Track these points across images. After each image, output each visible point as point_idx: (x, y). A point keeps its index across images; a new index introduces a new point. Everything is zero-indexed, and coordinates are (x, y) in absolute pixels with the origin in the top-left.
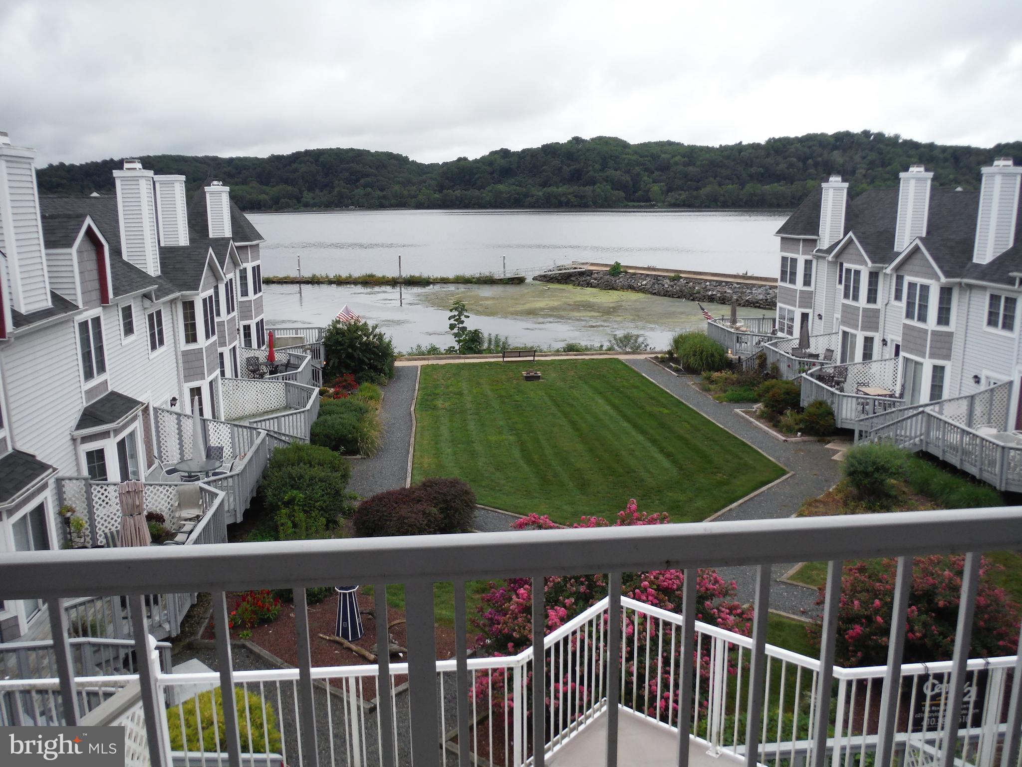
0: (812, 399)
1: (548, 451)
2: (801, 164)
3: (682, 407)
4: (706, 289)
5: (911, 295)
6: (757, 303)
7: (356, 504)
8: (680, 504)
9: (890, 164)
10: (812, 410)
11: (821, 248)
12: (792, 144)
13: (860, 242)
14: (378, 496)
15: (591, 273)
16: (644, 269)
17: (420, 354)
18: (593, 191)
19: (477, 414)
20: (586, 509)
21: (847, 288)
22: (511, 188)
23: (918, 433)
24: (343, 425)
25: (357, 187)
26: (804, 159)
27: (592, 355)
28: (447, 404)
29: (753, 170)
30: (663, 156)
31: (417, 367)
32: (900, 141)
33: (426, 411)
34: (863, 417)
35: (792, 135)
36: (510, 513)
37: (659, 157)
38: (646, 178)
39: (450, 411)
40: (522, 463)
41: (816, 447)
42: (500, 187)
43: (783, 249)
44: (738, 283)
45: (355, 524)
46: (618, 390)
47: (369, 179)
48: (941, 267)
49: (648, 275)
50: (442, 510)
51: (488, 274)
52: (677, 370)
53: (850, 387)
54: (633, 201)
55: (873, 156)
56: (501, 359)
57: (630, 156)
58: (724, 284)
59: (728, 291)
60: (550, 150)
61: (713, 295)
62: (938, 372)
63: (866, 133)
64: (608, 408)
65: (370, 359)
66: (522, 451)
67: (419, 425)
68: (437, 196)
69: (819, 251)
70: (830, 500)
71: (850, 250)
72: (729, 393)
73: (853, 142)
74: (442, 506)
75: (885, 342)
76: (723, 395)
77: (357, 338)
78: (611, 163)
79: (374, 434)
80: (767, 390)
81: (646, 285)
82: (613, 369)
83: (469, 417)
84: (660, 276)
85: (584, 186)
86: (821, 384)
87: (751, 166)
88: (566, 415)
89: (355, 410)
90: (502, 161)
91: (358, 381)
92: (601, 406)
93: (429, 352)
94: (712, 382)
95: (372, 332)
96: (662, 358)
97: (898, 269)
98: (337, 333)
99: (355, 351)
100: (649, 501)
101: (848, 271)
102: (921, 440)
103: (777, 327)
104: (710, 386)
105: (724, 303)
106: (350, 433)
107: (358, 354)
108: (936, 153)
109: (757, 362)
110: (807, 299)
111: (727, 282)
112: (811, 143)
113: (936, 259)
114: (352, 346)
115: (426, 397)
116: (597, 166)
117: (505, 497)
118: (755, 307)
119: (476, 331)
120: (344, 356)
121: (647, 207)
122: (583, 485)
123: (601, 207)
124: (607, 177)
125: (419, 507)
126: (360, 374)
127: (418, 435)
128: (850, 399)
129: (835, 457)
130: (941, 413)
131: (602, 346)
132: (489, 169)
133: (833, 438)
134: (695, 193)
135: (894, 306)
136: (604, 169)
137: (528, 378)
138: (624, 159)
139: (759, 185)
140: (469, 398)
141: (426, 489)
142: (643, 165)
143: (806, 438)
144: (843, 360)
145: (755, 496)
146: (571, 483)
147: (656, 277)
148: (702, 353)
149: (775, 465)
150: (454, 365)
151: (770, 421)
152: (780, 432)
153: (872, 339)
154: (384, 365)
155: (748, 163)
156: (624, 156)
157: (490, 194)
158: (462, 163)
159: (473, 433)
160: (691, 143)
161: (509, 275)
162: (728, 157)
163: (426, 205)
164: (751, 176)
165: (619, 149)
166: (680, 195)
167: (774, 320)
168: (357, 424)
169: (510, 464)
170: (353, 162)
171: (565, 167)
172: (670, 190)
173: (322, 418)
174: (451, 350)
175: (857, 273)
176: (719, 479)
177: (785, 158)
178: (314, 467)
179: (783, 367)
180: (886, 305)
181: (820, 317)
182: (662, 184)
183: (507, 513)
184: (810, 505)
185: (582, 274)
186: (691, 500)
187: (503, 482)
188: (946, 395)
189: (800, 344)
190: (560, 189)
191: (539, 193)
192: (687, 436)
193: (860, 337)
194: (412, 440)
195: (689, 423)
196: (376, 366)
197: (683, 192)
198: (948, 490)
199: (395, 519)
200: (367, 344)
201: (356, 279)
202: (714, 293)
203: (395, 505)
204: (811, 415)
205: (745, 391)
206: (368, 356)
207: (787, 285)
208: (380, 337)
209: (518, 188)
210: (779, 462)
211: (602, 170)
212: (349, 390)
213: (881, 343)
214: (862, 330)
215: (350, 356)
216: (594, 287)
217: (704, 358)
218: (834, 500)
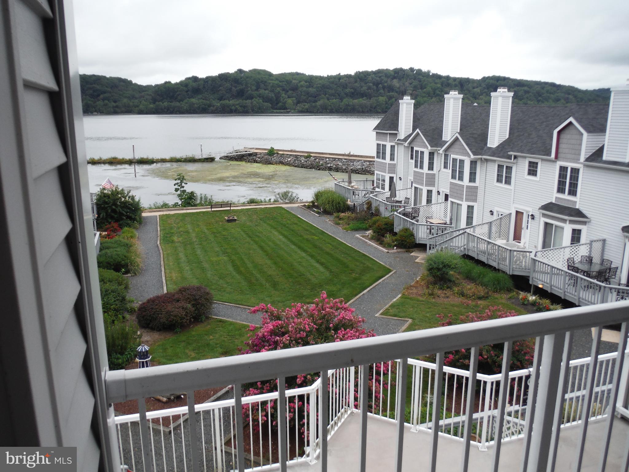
0: (401, 227)
1: (250, 265)
2: (375, 87)
3: (325, 234)
4: (326, 163)
5: (454, 165)
6: (357, 170)
7: (136, 305)
8: (334, 292)
9: (425, 88)
10: (402, 233)
11: (400, 138)
12: (370, 75)
13: (423, 135)
14: (150, 299)
15: (256, 154)
16: (289, 151)
17: (158, 208)
18: (252, 103)
19: (200, 244)
20: (279, 299)
21: (416, 162)
22: (200, 101)
23: (462, 245)
24: (118, 255)
25: (99, 100)
26: (377, 84)
27: (266, 205)
28: (180, 239)
29: (347, 90)
30: (294, 81)
31: (156, 216)
32: (431, 74)
33: (168, 244)
34: (431, 236)
35: (370, 70)
36: (233, 305)
37: (291, 82)
38: (283, 95)
39: (183, 243)
40: (234, 273)
41: (406, 255)
42: (193, 100)
43: (377, 139)
44: (345, 159)
45: (137, 318)
46: (285, 226)
47: (106, 95)
48: (470, 149)
49: (291, 155)
50: (193, 305)
51: (191, 156)
52: (318, 213)
53: (422, 219)
54: (276, 109)
55: (416, 83)
56: (210, 210)
57: (273, 82)
58: (337, 159)
59: (340, 164)
60: (224, 77)
61: (331, 166)
62: (470, 209)
63: (412, 69)
64: (281, 237)
65: (127, 213)
66: (234, 266)
67: (165, 253)
68: (152, 106)
69: (399, 140)
70: (418, 285)
71: (418, 140)
72: (351, 225)
73: (404, 75)
74: (193, 303)
75: (439, 193)
76: (348, 226)
77: (118, 199)
78: (262, 85)
79: (138, 260)
80: (374, 223)
81: (290, 161)
82: (279, 213)
83: (196, 246)
84: (298, 155)
85: (246, 100)
86: (405, 218)
87: (346, 88)
88: (256, 242)
89: (124, 245)
90: (194, 84)
91: (121, 227)
92: (277, 236)
93: (162, 207)
94: (340, 219)
95: (127, 195)
96: (308, 205)
97: (446, 150)
98: (104, 196)
99: (117, 207)
100: (316, 292)
101: (417, 152)
102: (465, 248)
103: (375, 185)
104: (340, 221)
105: (338, 171)
106: (123, 260)
107: (119, 209)
108: (450, 81)
109: (365, 206)
110: (393, 169)
111: (339, 159)
112: (380, 75)
113: (468, 145)
114: (115, 204)
115: (166, 235)
116: (254, 88)
117: (228, 295)
118: (356, 173)
119: (192, 192)
120: (109, 211)
121: (285, 113)
122: (275, 285)
123: (256, 113)
124: (260, 94)
125: (179, 304)
126: (121, 222)
127: (166, 259)
128: (423, 226)
129: (417, 261)
130: (474, 232)
131: (270, 199)
132: (185, 89)
133: (415, 249)
134: (314, 104)
135: (443, 172)
136: (258, 89)
137: (229, 221)
138: (270, 83)
139: (351, 100)
140: (194, 235)
141: (182, 293)
142: (282, 87)
143: (399, 250)
144: (415, 204)
145: (376, 286)
146: (267, 284)
147: (296, 156)
148: (333, 202)
149: (385, 267)
150: (180, 214)
151: (377, 241)
152: (384, 247)
153: (431, 191)
154: (136, 216)
155: (345, 86)
156: (270, 81)
157: (187, 105)
158: (167, 85)
159: (201, 256)
160: (310, 74)
161: (204, 157)
162: (333, 83)
163: (145, 112)
164: (347, 94)
165: (267, 77)
166: (304, 105)
167: (373, 181)
168: (127, 254)
169: (227, 274)
170: (95, 84)
171: (233, 88)
172: (298, 102)
173: (104, 252)
174: (176, 205)
175: (422, 153)
176: (353, 276)
177: (366, 83)
178: (106, 283)
179: (382, 209)
180: (439, 171)
181: (400, 179)
182: (294, 99)
183: (231, 304)
184: (408, 288)
185: (250, 155)
186: (340, 290)
187: (225, 286)
188: (474, 223)
189: (390, 196)
190: (231, 102)
191: (217, 104)
192: (332, 252)
193: (425, 190)
194: (162, 263)
195: (331, 244)
196: (131, 217)
197: (306, 104)
198: (482, 276)
199: (164, 313)
200: (125, 203)
201: (104, 160)
202: (332, 165)
203: (163, 304)
204: (401, 236)
205: (360, 224)
206: (125, 210)
207: (380, 160)
208: (133, 198)
209: (204, 101)
210: (386, 264)
211: (257, 90)
212: (115, 233)
213: (437, 193)
214: (425, 186)
215: (114, 211)
216: (259, 163)
217: (334, 205)
218: (420, 285)
